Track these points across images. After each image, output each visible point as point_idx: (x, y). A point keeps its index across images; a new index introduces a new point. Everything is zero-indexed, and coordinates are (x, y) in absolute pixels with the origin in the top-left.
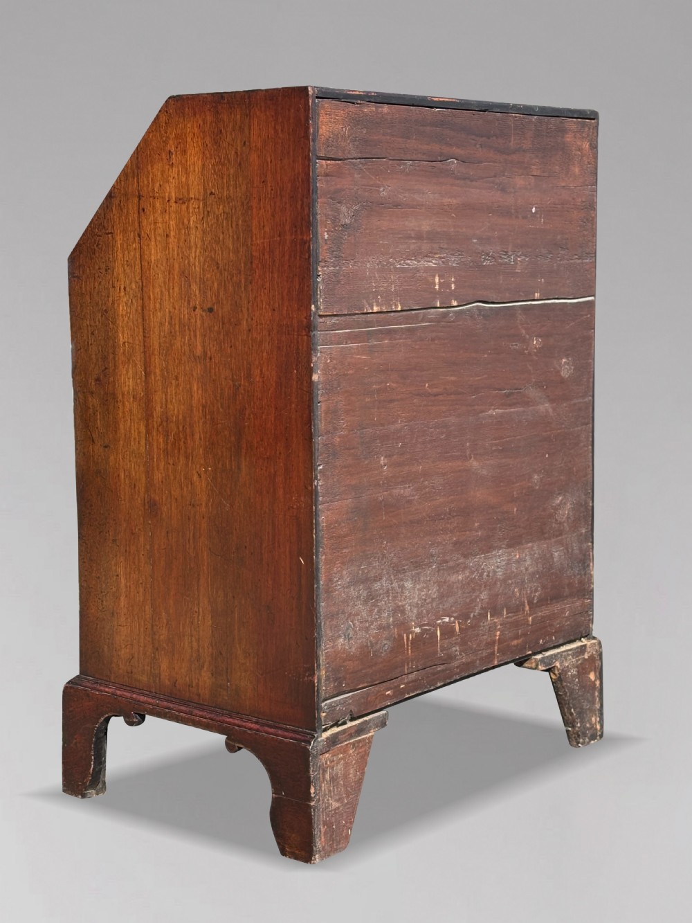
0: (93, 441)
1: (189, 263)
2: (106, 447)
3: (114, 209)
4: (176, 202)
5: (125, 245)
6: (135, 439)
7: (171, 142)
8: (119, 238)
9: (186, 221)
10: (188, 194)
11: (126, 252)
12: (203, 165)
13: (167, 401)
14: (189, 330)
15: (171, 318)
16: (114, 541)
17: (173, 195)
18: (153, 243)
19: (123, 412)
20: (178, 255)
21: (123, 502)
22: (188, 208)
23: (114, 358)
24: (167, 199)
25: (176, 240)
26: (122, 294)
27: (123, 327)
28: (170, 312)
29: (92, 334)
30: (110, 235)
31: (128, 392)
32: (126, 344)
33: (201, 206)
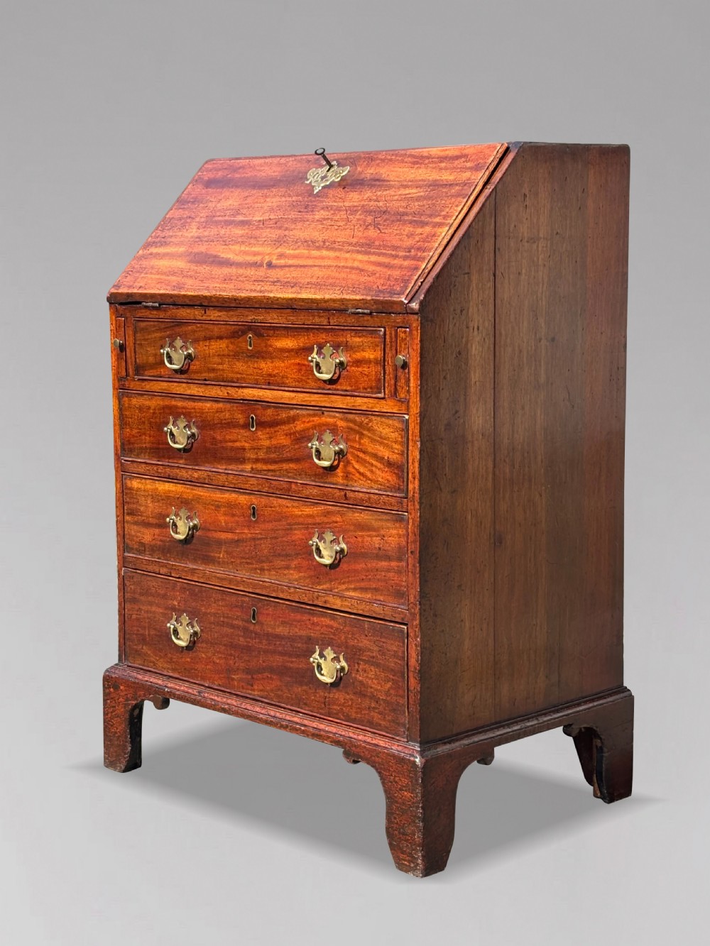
0: (441, 489)
1: (537, 297)
2: (454, 492)
3: (471, 248)
4: (528, 242)
5: (480, 285)
6: (482, 476)
7: (526, 185)
8: (475, 277)
9: (535, 259)
10: (538, 235)
11: (481, 292)
12: (552, 208)
13: (513, 431)
14: (535, 361)
15: (520, 351)
16: (459, 586)
17: (525, 234)
18: (506, 281)
19: (473, 452)
20: (528, 291)
21: (469, 544)
22: (538, 247)
23: (465, 399)
24: (520, 239)
25: (527, 277)
26: (476, 332)
27: (475, 367)
28: (519, 346)
29: (445, 378)
30: (466, 276)
31: (478, 431)
32: (477, 383)
33: (549, 245)
